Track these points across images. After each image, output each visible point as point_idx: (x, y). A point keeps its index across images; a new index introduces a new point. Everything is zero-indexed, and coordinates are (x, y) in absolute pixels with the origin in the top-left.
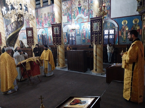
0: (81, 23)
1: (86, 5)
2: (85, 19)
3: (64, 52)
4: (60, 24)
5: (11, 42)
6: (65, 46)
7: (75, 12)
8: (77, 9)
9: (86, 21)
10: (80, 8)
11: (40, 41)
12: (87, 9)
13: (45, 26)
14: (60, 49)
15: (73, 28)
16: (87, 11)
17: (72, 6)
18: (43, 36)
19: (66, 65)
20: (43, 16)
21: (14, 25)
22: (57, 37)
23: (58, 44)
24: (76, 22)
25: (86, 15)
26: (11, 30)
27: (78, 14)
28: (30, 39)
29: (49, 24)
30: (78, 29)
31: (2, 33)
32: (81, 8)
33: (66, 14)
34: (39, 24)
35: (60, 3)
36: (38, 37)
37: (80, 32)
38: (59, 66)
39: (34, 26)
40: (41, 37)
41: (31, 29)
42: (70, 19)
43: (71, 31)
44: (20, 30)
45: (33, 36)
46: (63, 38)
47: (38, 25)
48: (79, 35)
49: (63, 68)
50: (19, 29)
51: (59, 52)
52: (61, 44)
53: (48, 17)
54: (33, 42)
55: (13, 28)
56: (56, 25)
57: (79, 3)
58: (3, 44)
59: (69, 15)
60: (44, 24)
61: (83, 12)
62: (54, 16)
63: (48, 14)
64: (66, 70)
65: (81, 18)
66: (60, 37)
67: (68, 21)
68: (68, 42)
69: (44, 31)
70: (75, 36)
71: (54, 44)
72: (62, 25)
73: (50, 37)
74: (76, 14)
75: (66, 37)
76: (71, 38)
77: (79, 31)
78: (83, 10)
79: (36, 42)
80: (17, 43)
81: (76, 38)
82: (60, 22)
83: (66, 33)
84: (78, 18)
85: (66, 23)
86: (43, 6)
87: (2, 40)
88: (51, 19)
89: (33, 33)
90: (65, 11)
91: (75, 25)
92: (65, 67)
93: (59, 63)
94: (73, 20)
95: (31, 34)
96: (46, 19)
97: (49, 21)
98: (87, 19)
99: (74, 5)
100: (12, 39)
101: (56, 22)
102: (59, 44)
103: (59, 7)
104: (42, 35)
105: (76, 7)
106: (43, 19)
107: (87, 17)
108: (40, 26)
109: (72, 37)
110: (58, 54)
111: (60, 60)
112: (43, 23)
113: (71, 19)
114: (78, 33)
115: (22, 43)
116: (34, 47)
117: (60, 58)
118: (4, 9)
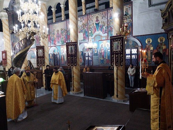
0: (99, 41)
1: (104, 21)
2: (104, 37)
3: (79, 74)
4: (76, 42)
5: (18, 62)
6: (81, 67)
7: (92, 28)
8: (95, 25)
9: (104, 38)
10: (97, 24)
11: (51, 61)
12: (106, 25)
13: (57, 44)
14: (75, 71)
15: (90, 47)
16: (105, 28)
17: (89, 22)
18: (54, 56)
19: (82, 90)
20: (56, 33)
21: (22, 43)
22: (72, 58)
23: (73, 65)
24: (93, 40)
25: (104, 32)
26: (19, 49)
27: (95, 31)
28: (40, 59)
29: (62, 42)
30: (96, 48)
31: (8, 52)
32: (99, 24)
33: (81, 31)
34: (51, 41)
35: (76, 19)
36: (49, 56)
37: (97, 52)
38: (73, 91)
39: (45, 45)
40: (52, 56)
41: (42, 48)
42: (86, 37)
43: (87, 50)
44: (29, 49)
45: (44, 56)
46: (78, 58)
47: (49, 43)
48: (97, 54)
49: (78, 94)
50: (28, 47)
51: (74, 75)
52: (76, 65)
53: (61, 34)
54: (44, 63)
55: (21, 46)
56: (71, 44)
57: (96, 18)
58: (8, 65)
59: (85, 32)
60: (57, 42)
61: (101, 28)
62: (68, 32)
63: (62, 30)
64: (82, 95)
65: (99, 35)
66: (75, 57)
67: (85, 38)
68: (83, 62)
69: (56, 50)
70: (92, 56)
71: (69, 65)
72: (78, 44)
73: (63, 56)
74: (93, 31)
75: (82, 57)
76: (87, 58)
77: (96, 50)
78: (102, 27)
79: (47, 62)
80: (25, 63)
81: (93, 57)
82: (76, 40)
83: (82, 52)
84: (96, 36)
85: (82, 40)
86: (56, 22)
87: (7, 59)
88: (65, 36)
89: (44, 52)
90: (80, 27)
91: (92, 44)
92: (80, 92)
93: (74, 88)
94: (90, 37)
95: (41, 53)
96: (58, 36)
97: (62, 38)
98: (105, 37)
99: (91, 21)
100: (20, 59)
101: (71, 40)
102: (75, 65)
103: (75, 24)
104: (54, 54)
105: (93, 23)
106: (55, 36)
107: (106, 34)
108: (51, 44)
109: (88, 56)
110: (73, 77)
111: (74, 83)
112: (55, 41)
113: (88, 36)
114: (95, 52)
115: (30, 63)
116: (44, 68)
117: (75, 81)
118: (16, 27)
